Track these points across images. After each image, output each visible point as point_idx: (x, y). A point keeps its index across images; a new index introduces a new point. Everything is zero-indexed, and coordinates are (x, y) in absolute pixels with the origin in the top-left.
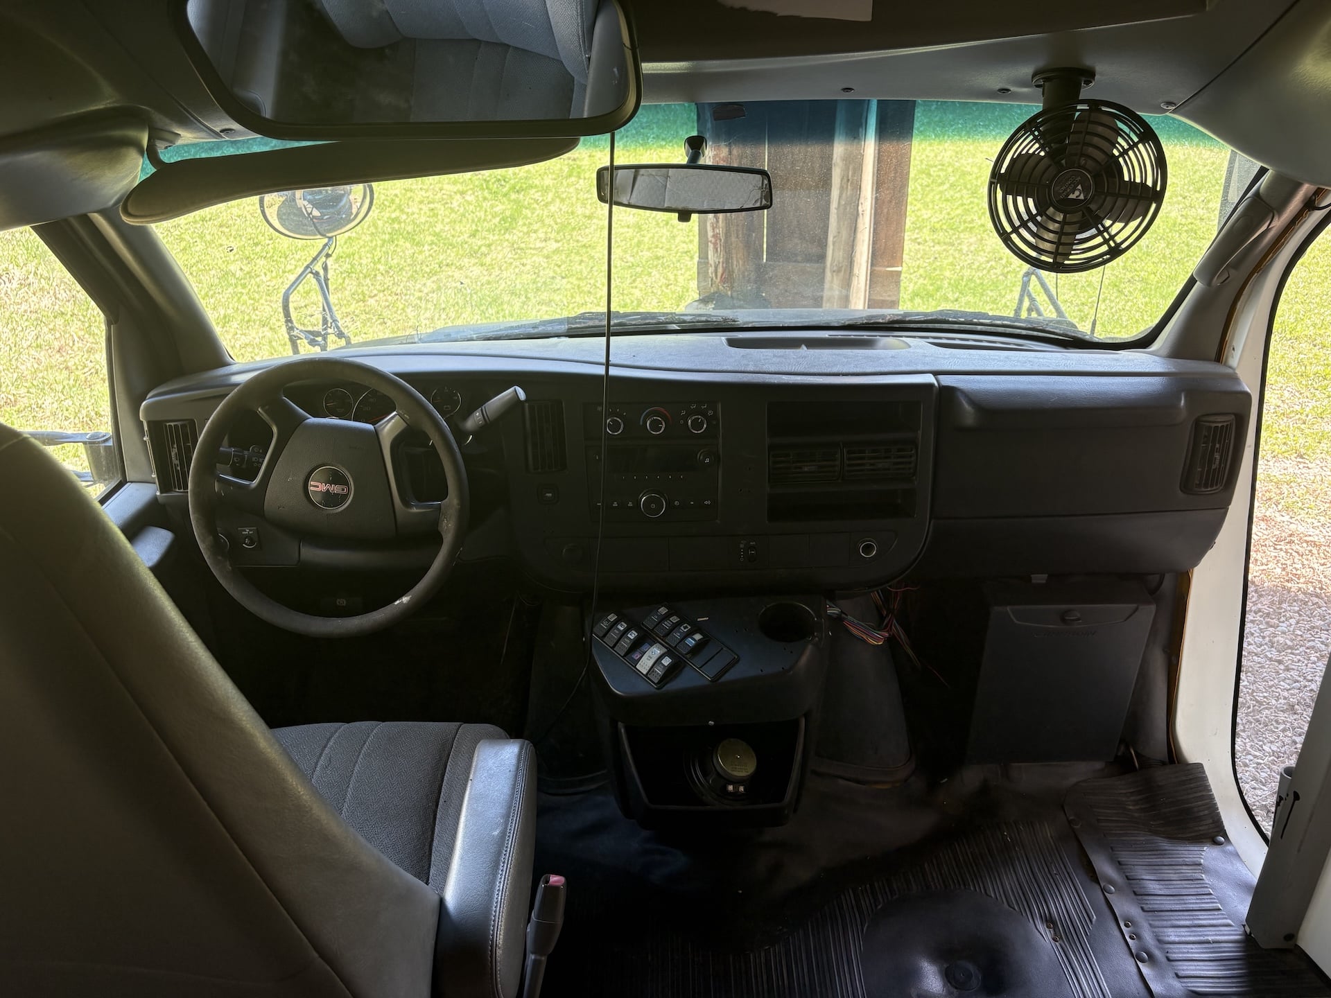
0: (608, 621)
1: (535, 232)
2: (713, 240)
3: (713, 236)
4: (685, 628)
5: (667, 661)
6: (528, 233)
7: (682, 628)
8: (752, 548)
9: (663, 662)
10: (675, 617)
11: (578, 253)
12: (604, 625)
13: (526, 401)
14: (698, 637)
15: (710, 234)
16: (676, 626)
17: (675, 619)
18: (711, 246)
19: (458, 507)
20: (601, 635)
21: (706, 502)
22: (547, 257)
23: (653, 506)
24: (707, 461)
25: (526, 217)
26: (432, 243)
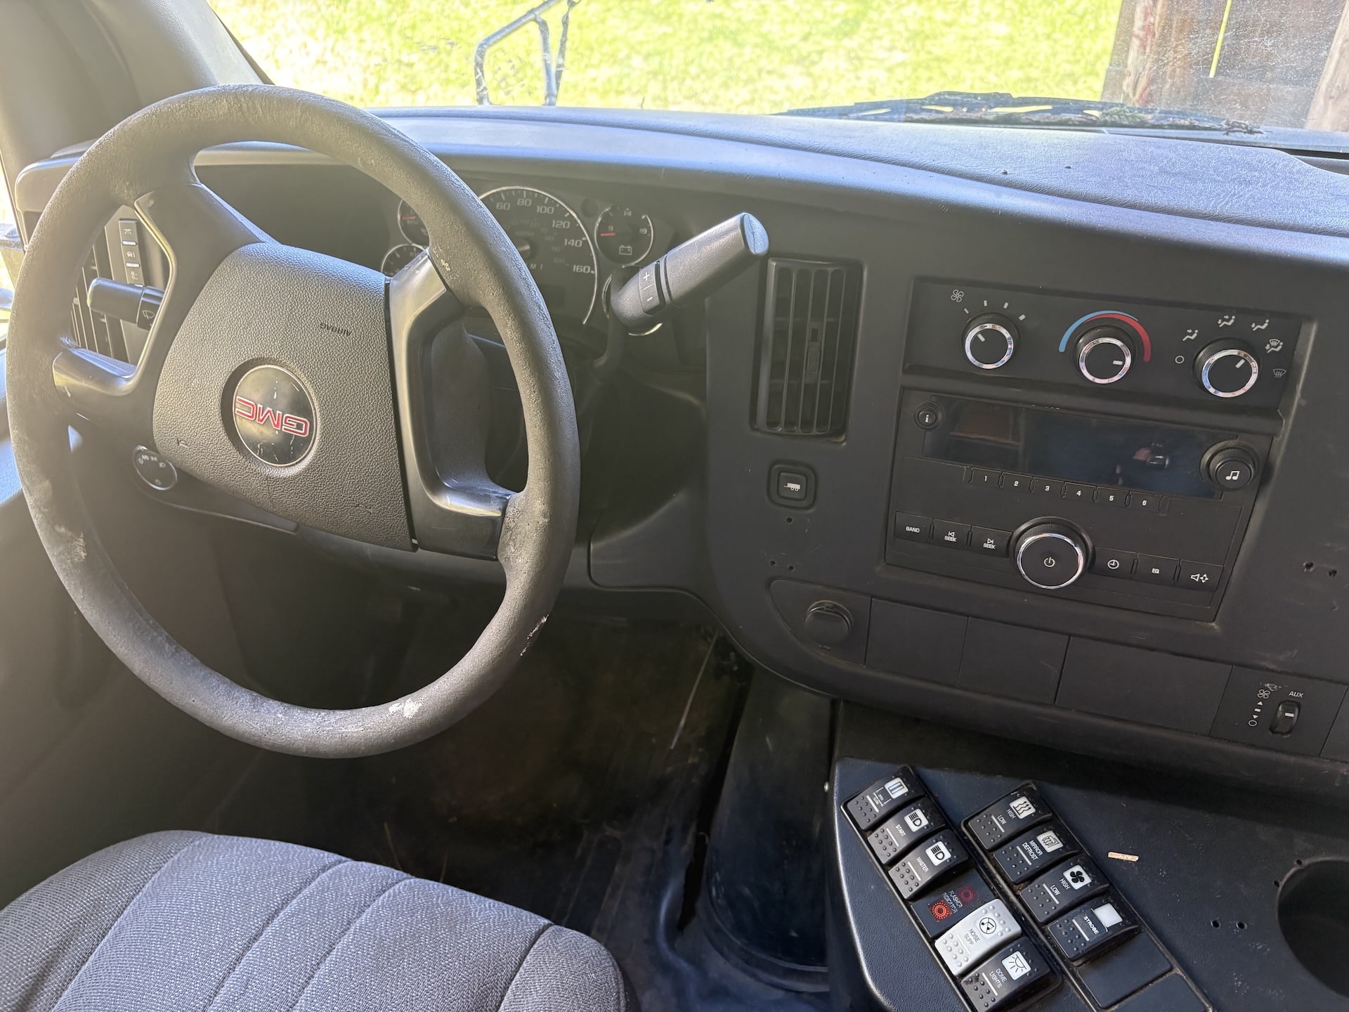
0: (886, 794)
1: (880, 38)
2: (1142, 34)
3: (1143, 28)
4: (1077, 877)
5: (1017, 966)
6: (870, 41)
7: (1067, 875)
8: (1292, 704)
9: (1007, 963)
10: (1050, 834)
11: (928, 68)
12: (875, 803)
13: (770, 254)
14: (1108, 916)
15: (1139, 23)
16: (1053, 863)
17: (1050, 842)
18: (1136, 43)
19: (543, 521)
20: (863, 827)
21: (1196, 577)
22: (890, 70)
23: (1051, 562)
24: (1234, 477)
25: (871, 21)
26: (756, 45)
